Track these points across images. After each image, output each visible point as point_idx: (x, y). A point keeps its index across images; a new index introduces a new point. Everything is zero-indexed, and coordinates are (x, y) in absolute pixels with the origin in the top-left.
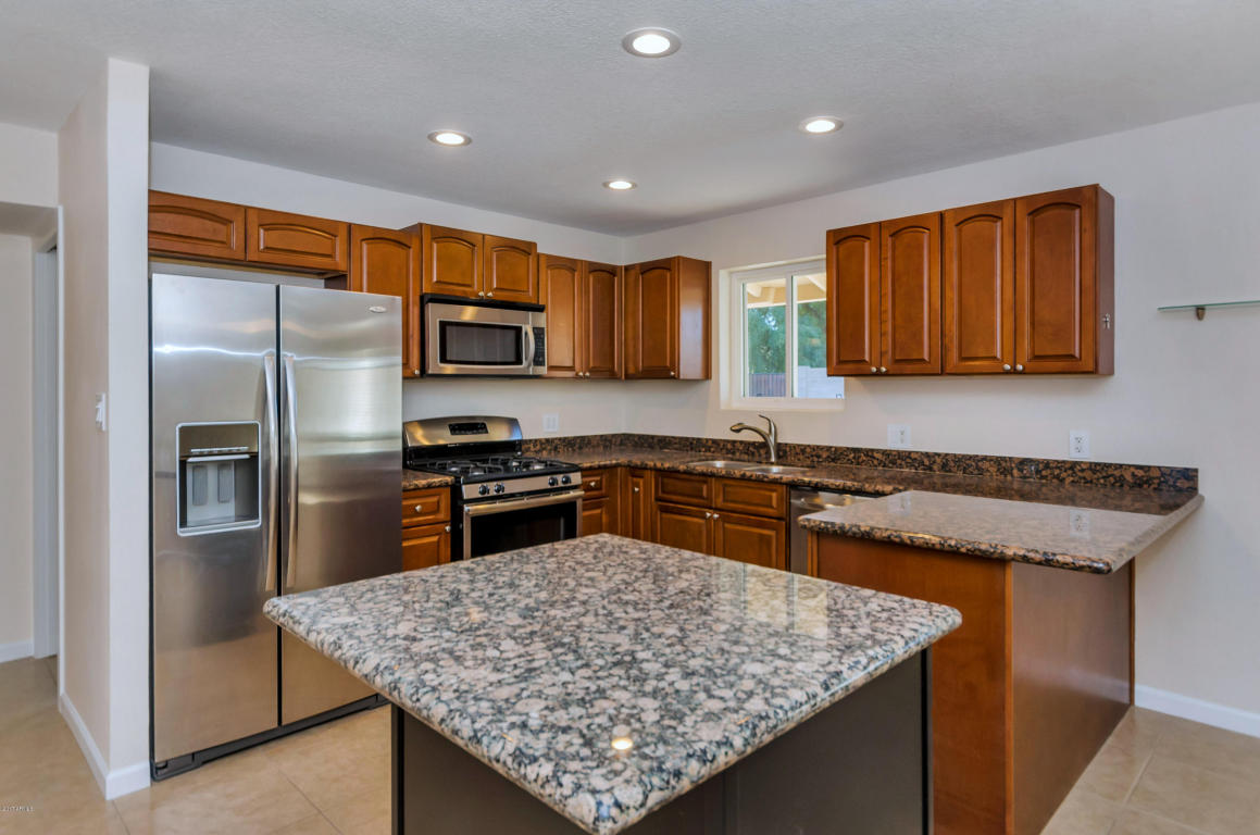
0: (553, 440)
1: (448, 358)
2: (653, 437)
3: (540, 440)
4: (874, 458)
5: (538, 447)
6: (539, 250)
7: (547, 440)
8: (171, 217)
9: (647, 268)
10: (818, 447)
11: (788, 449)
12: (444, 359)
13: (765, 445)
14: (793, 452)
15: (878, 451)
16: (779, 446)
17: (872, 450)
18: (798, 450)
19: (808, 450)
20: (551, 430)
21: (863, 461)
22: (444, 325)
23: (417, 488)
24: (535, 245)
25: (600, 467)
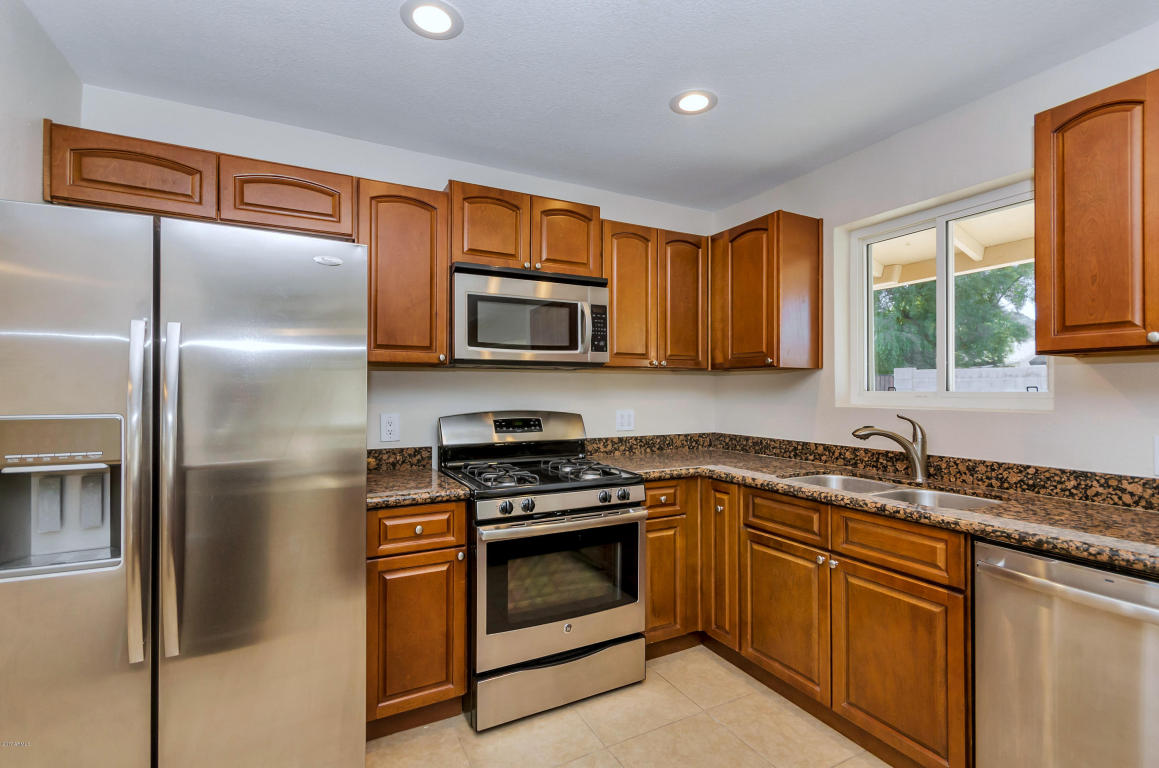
0: (627, 440)
1: (480, 340)
2: (747, 438)
3: (612, 440)
4: (1124, 491)
5: (609, 447)
6: (603, 216)
7: (621, 440)
8: (115, 163)
9: (737, 234)
10: (1000, 465)
11: (944, 466)
12: (473, 340)
13: (905, 457)
14: (953, 470)
15: (1133, 480)
16: (928, 461)
17: (1120, 478)
18: (962, 468)
19: (981, 468)
20: (627, 428)
21: (1097, 494)
22: (473, 301)
23: (415, 504)
24: (598, 209)
25: (672, 478)
